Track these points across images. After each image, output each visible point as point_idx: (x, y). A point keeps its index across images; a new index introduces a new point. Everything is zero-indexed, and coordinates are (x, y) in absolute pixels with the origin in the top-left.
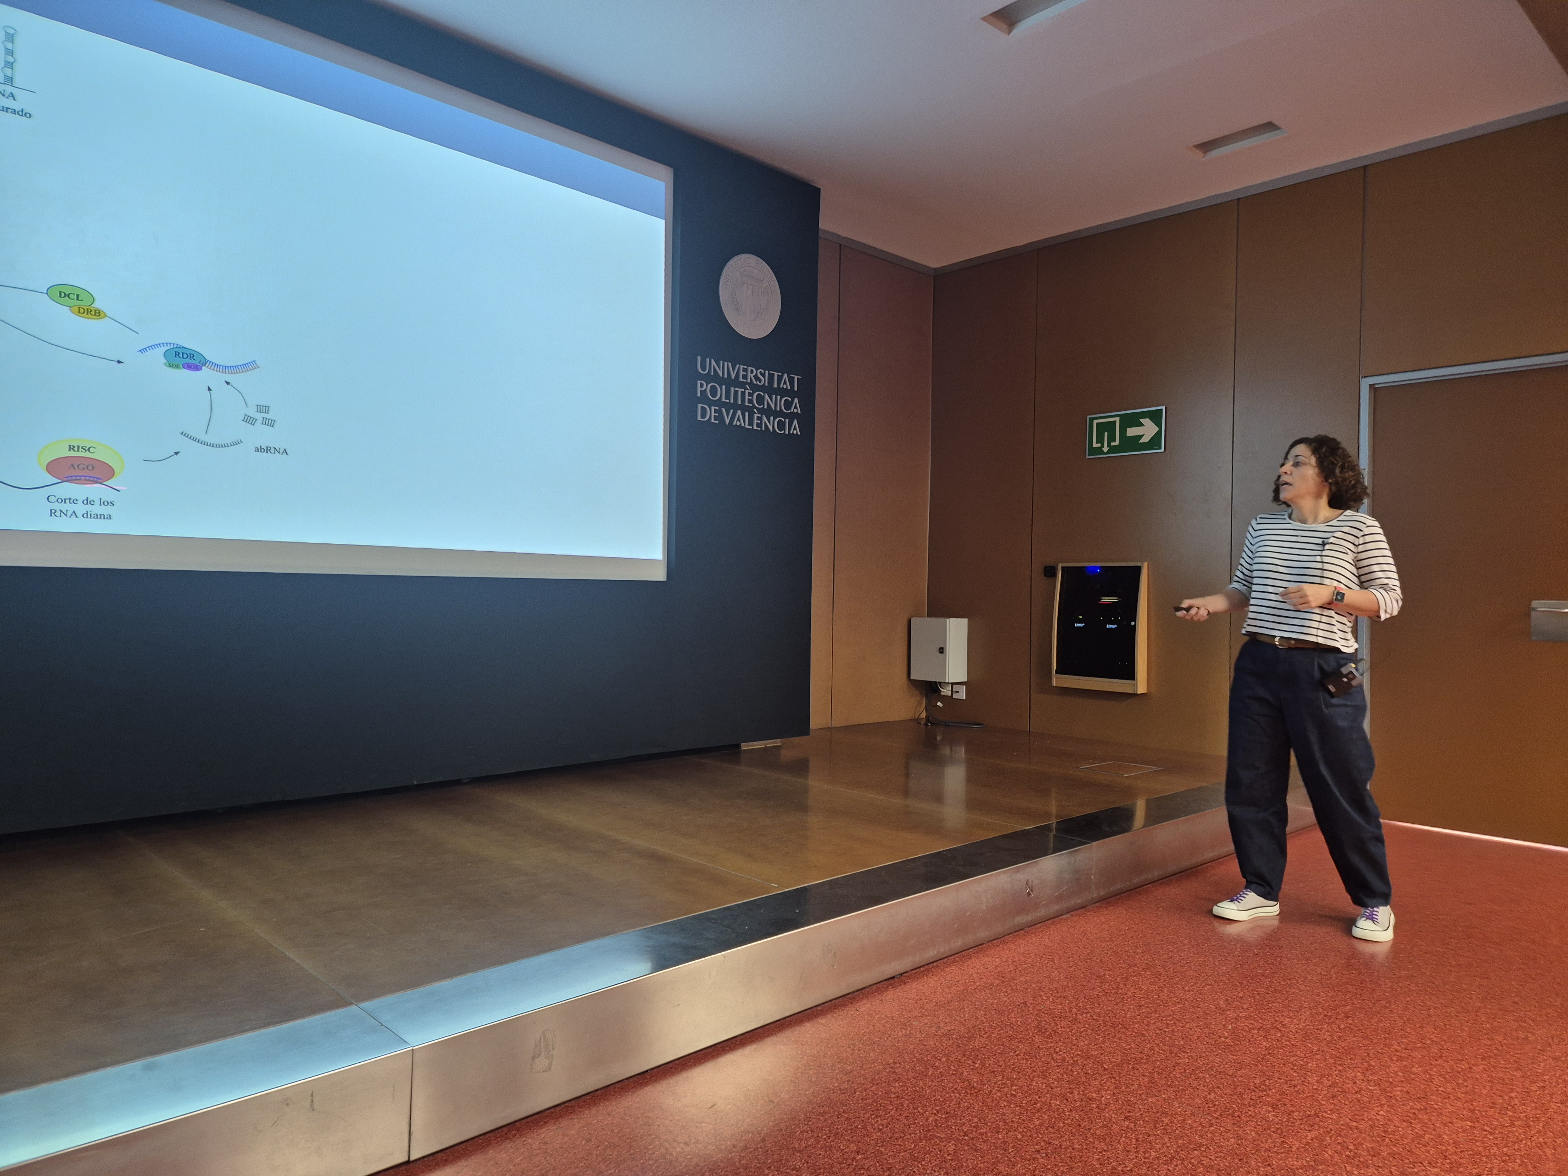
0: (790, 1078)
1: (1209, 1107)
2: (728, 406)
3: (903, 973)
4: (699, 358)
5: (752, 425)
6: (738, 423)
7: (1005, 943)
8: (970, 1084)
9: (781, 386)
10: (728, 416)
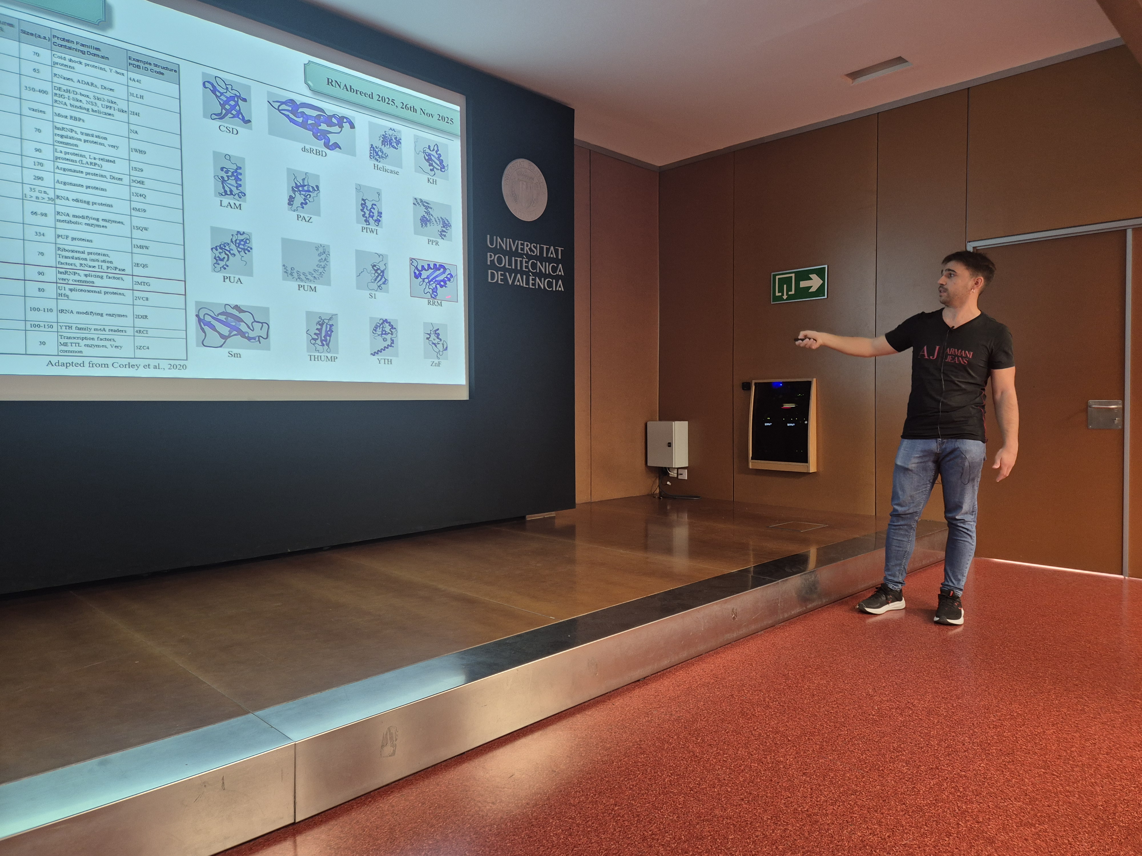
0: (566, 754)
1: (862, 764)
2: (511, 271)
3: (646, 677)
4: (488, 236)
5: (529, 285)
6: (518, 284)
7: (718, 653)
8: (694, 754)
9: (549, 256)
10: (510, 279)
